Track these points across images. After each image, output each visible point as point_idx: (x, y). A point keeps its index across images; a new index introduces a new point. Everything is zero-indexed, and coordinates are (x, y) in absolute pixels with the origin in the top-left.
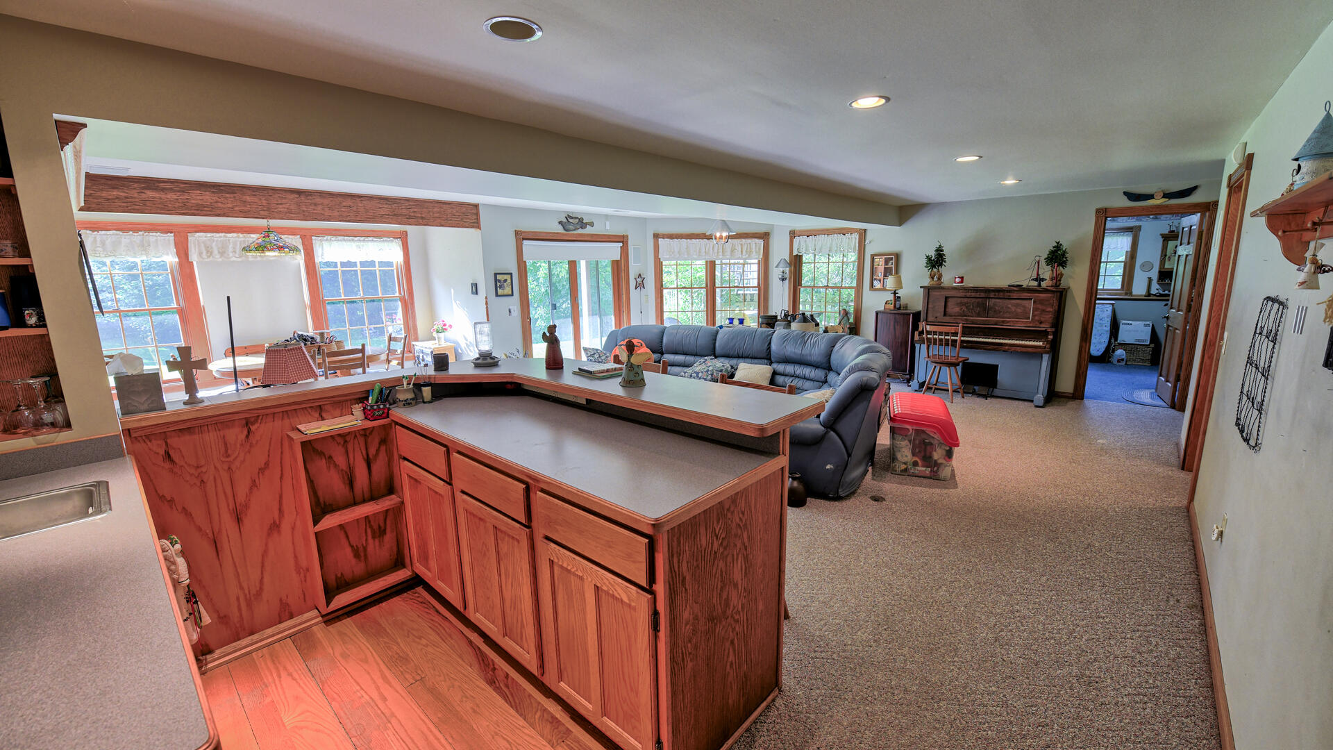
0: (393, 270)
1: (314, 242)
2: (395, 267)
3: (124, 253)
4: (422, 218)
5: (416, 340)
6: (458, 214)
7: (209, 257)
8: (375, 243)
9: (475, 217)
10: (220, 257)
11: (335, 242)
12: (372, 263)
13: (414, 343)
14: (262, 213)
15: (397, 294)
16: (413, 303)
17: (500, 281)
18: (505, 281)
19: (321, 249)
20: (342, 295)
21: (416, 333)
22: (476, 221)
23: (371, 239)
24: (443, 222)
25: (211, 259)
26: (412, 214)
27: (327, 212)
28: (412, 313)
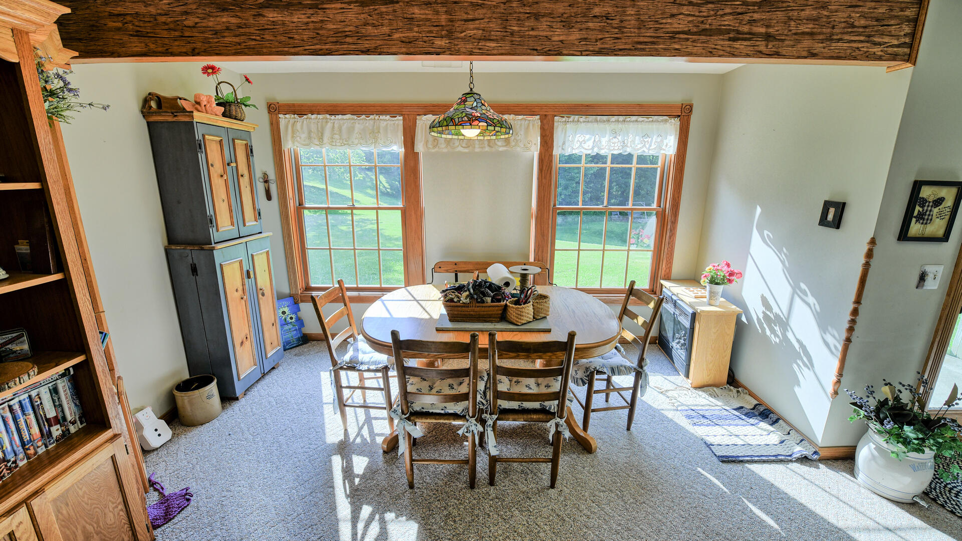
0: (656, 169)
1: (556, 124)
2: (660, 164)
3: (356, 142)
4: (768, 37)
5: (668, 278)
6: (863, 22)
7: (435, 147)
8: (640, 126)
9: (907, 29)
10: (446, 147)
11: (583, 124)
12: (628, 158)
13: (662, 282)
14: (439, 42)
15: (654, 206)
16: (674, 222)
17: (923, 202)
18: (939, 202)
19: (563, 135)
20: (580, 203)
21: (670, 268)
22: (907, 40)
23: (634, 118)
24: (818, 47)
25: (436, 150)
26: (746, 29)
27: (558, 35)
28: (670, 237)
